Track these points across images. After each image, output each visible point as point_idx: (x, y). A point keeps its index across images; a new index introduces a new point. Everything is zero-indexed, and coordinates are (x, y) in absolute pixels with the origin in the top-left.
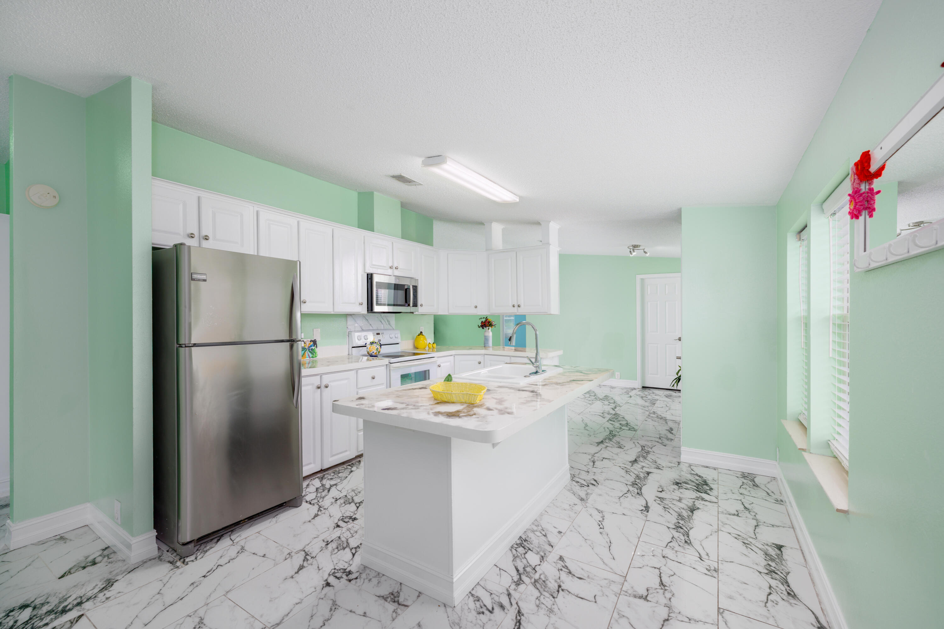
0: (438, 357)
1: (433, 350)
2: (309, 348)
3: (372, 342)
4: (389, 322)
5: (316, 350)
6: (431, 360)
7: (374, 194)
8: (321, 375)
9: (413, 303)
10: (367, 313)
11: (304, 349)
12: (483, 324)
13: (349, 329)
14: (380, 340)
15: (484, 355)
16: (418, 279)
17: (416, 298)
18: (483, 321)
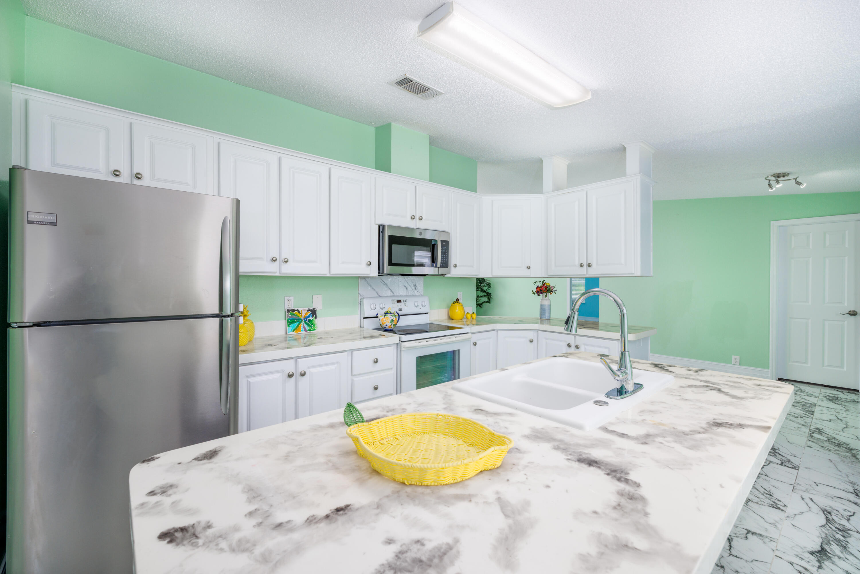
0: (472, 333)
1: (472, 322)
2: (306, 319)
3: (386, 312)
4: (415, 286)
5: (316, 321)
6: (463, 337)
7: (392, 125)
8: (296, 358)
9: (441, 263)
10: (377, 276)
11: (299, 320)
12: (539, 289)
13: (361, 296)
14: (402, 309)
15: (538, 332)
16: (450, 233)
17: (446, 256)
18: (539, 285)
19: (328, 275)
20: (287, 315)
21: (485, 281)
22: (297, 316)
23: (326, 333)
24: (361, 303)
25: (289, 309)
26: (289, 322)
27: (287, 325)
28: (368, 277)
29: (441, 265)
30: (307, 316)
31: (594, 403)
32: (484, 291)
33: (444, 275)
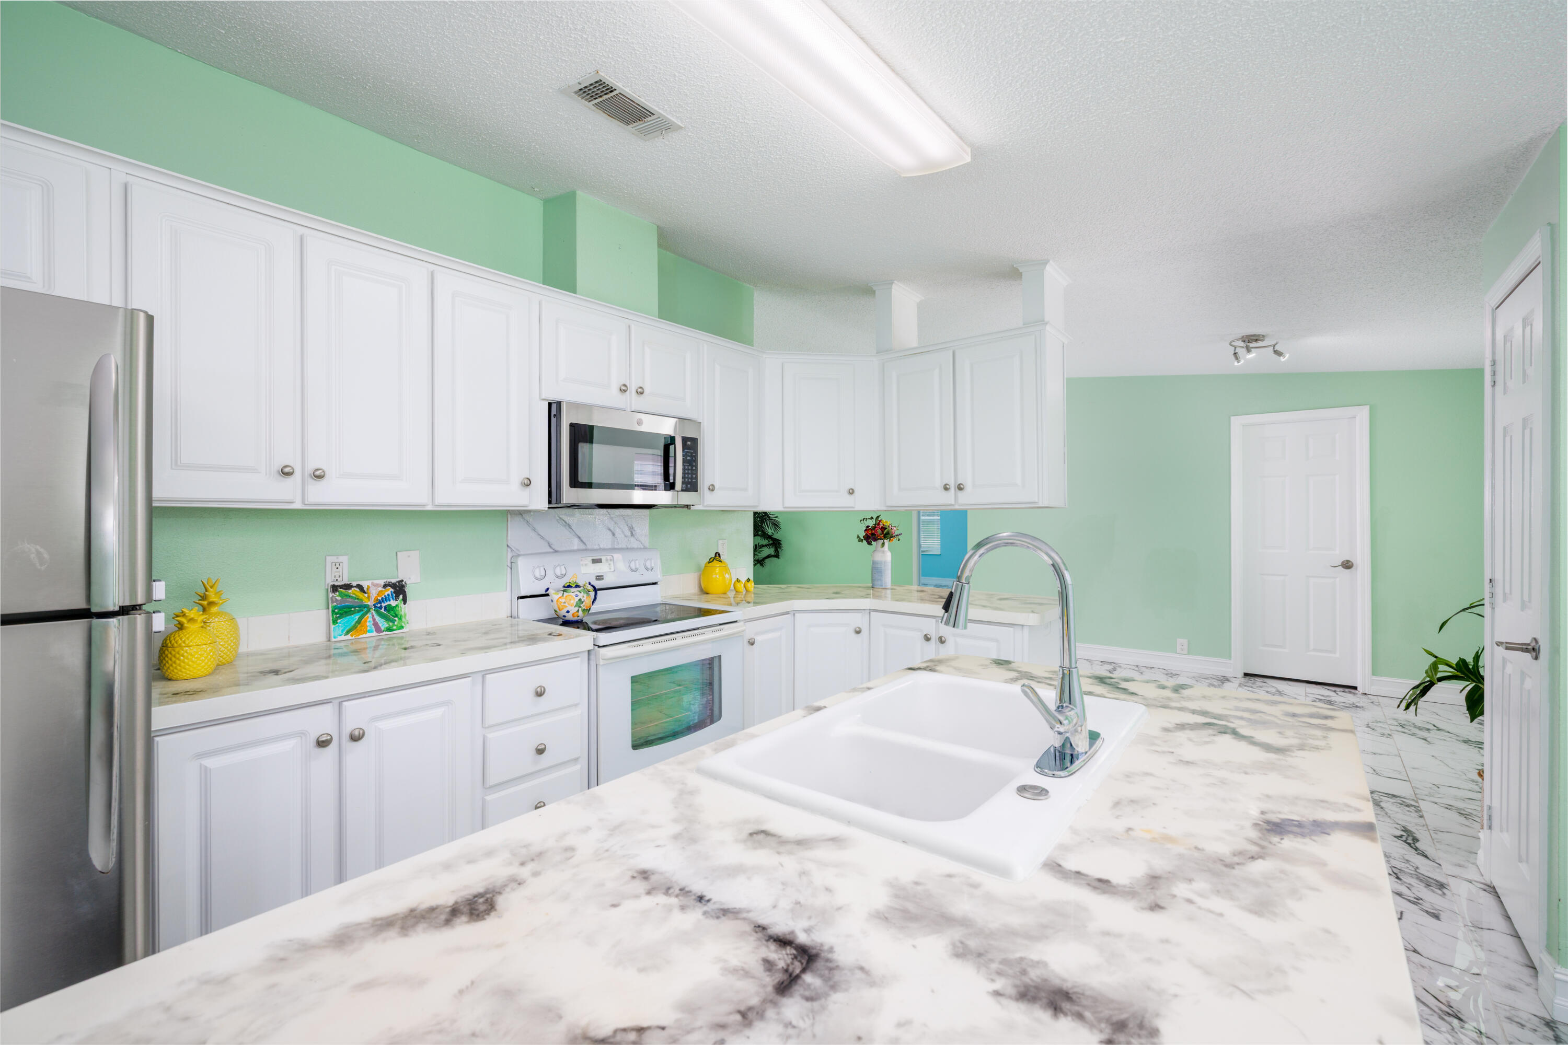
0: (748, 621)
1: (746, 598)
2: (379, 605)
3: (568, 584)
4: (631, 529)
5: (404, 609)
6: (728, 630)
7: (577, 196)
8: (341, 700)
9: (683, 483)
10: (547, 509)
11: (362, 608)
12: (870, 532)
13: (512, 551)
14: (603, 576)
15: (870, 613)
16: (701, 423)
17: (694, 468)
18: (869, 525)
19: (429, 508)
20: (331, 598)
21: (769, 517)
22: (358, 599)
23: (428, 634)
24: (512, 566)
25: (336, 584)
26: (337, 614)
27: (331, 622)
28: (529, 511)
29: (684, 485)
30: (382, 598)
31: (1019, 793)
32: (768, 535)
33: (690, 505)
